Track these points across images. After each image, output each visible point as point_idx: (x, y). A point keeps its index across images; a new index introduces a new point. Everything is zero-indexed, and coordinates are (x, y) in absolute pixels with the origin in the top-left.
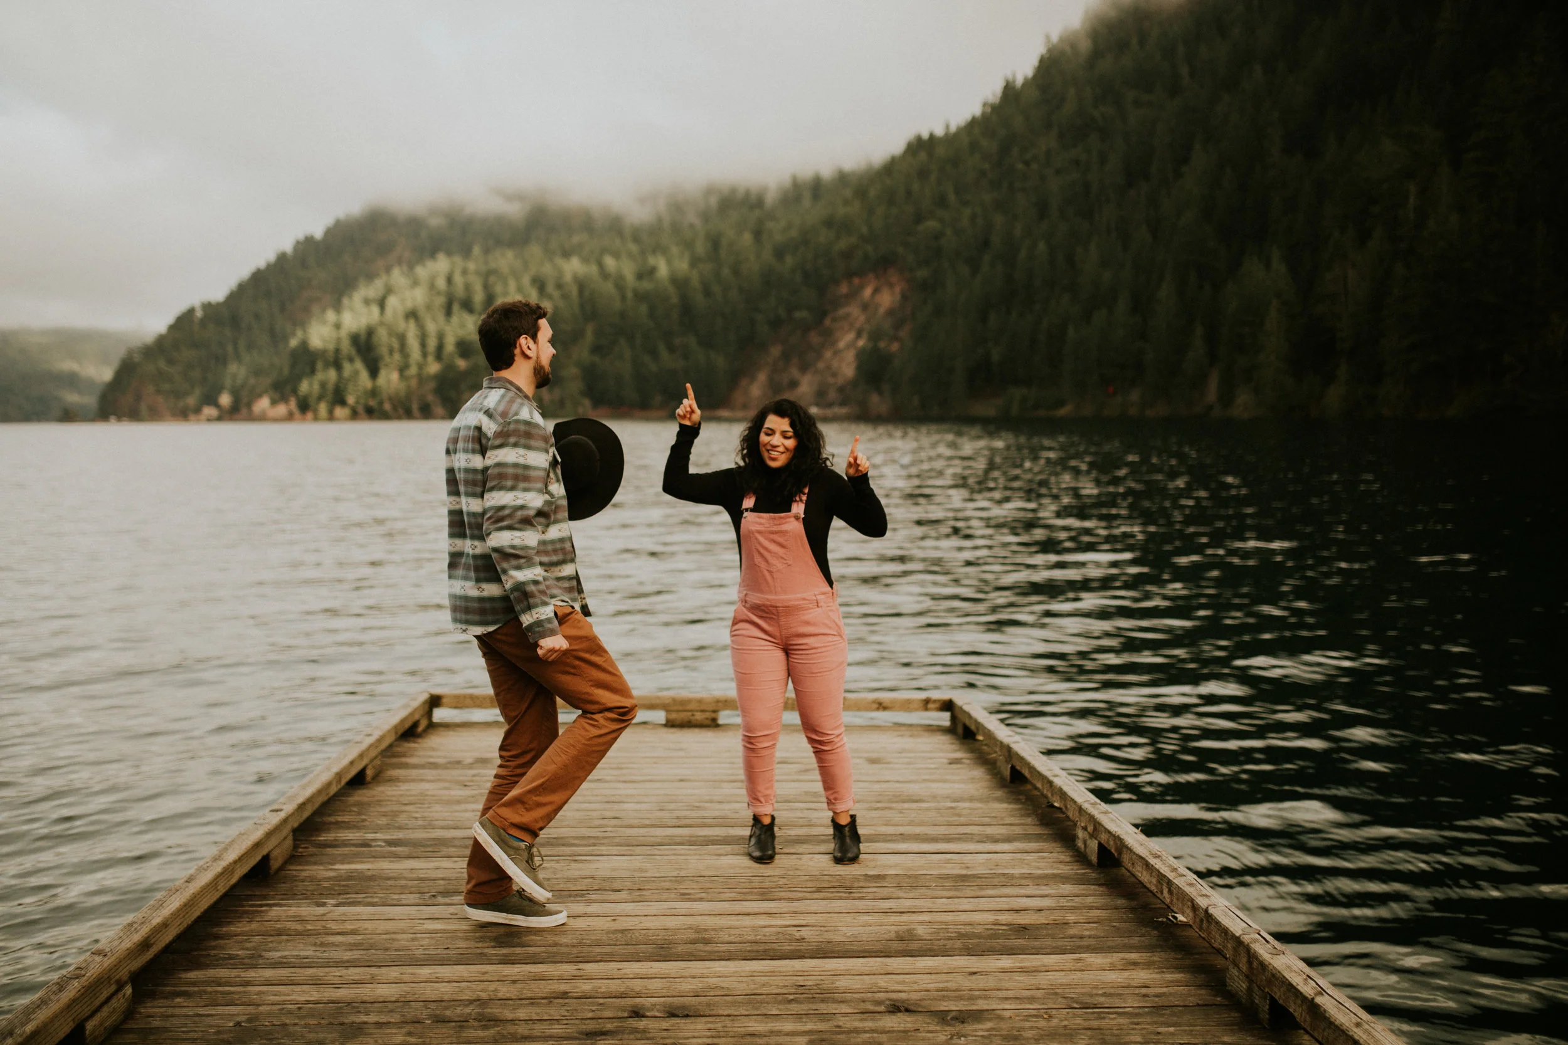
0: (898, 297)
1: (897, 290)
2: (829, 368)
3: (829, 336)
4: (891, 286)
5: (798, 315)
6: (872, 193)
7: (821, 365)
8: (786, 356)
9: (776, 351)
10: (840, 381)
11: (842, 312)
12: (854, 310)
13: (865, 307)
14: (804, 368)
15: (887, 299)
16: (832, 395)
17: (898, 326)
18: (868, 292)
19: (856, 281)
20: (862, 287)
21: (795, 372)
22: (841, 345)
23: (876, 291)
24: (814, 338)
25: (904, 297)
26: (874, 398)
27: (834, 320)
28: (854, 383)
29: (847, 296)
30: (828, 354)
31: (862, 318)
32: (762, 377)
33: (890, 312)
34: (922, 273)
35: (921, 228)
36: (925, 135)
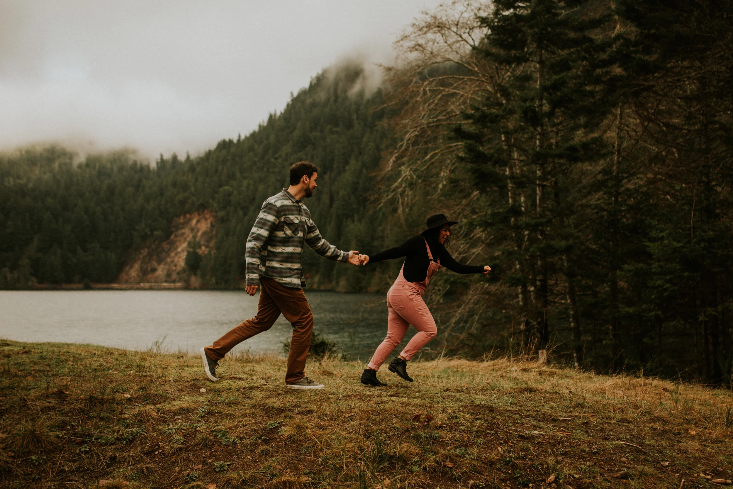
0: (209, 225)
1: (209, 221)
2: (173, 262)
3: (173, 245)
4: (206, 219)
5: (156, 233)
6: (198, 169)
7: (169, 260)
8: (150, 255)
9: (145, 252)
10: (179, 269)
11: (180, 232)
12: (186, 231)
13: (192, 230)
14: (159, 262)
15: (204, 226)
16: (174, 276)
17: (208, 241)
18: (194, 222)
19: (188, 216)
20: (190, 220)
21: (155, 264)
22: (179, 249)
23: (198, 221)
24: (165, 246)
25: (212, 225)
26: (193, 279)
27: (176, 236)
28: (184, 270)
29: (183, 224)
30: (173, 254)
31: (191, 236)
32: (137, 266)
33: (205, 233)
34: (221, 214)
35: (221, 189)
36: (227, 139)
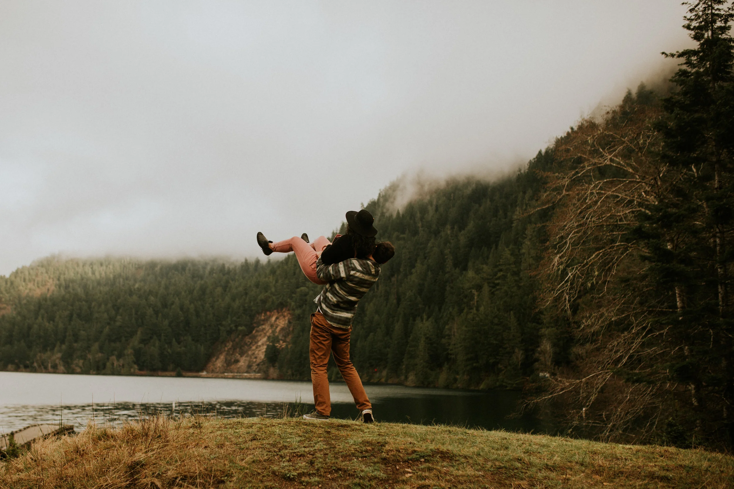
0: (287, 322)
1: (287, 318)
2: (254, 354)
3: (254, 339)
4: (284, 317)
5: (240, 328)
6: (278, 272)
7: (250, 353)
8: (234, 348)
9: (230, 345)
10: (258, 361)
11: (261, 328)
12: (267, 327)
13: (272, 326)
14: (242, 354)
15: (282, 323)
16: (254, 367)
17: (285, 336)
18: (274, 319)
19: (268, 313)
20: (270, 317)
21: (238, 356)
22: (260, 343)
23: (277, 318)
24: (247, 340)
25: (290, 322)
26: (272, 370)
27: (257, 331)
28: (263, 362)
29: (264, 320)
30: (254, 348)
31: (270, 331)
32: (222, 357)
33: (282, 329)
34: (298, 312)
35: (298, 290)
